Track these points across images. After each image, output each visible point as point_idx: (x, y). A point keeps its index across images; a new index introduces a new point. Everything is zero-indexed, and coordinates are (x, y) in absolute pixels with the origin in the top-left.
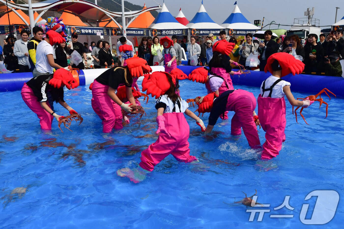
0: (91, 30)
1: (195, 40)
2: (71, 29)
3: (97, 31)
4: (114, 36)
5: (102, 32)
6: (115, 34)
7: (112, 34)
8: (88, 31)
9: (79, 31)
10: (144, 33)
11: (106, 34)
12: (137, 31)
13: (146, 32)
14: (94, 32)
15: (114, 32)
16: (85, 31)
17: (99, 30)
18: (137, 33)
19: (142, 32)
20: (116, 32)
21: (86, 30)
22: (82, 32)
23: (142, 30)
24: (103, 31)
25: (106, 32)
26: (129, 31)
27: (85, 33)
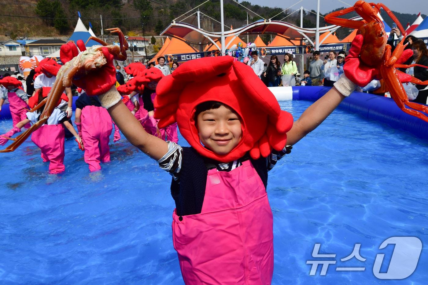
0: (281, 50)
1: (334, 54)
2: (261, 50)
3: (289, 50)
4: (307, 53)
5: (293, 50)
6: (309, 52)
7: (305, 52)
8: (279, 51)
9: (269, 52)
10: (344, 48)
11: (298, 53)
12: (335, 47)
13: (347, 47)
14: (284, 51)
15: (307, 50)
16: (275, 51)
17: (291, 49)
18: (334, 48)
19: (341, 48)
20: (310, 50)
21: (277, 50)
22: (272, 52)
23: (342, 45)
24: (295, 50)
25: (298, 51)
26: (324, 48)
27: (275, 53)
